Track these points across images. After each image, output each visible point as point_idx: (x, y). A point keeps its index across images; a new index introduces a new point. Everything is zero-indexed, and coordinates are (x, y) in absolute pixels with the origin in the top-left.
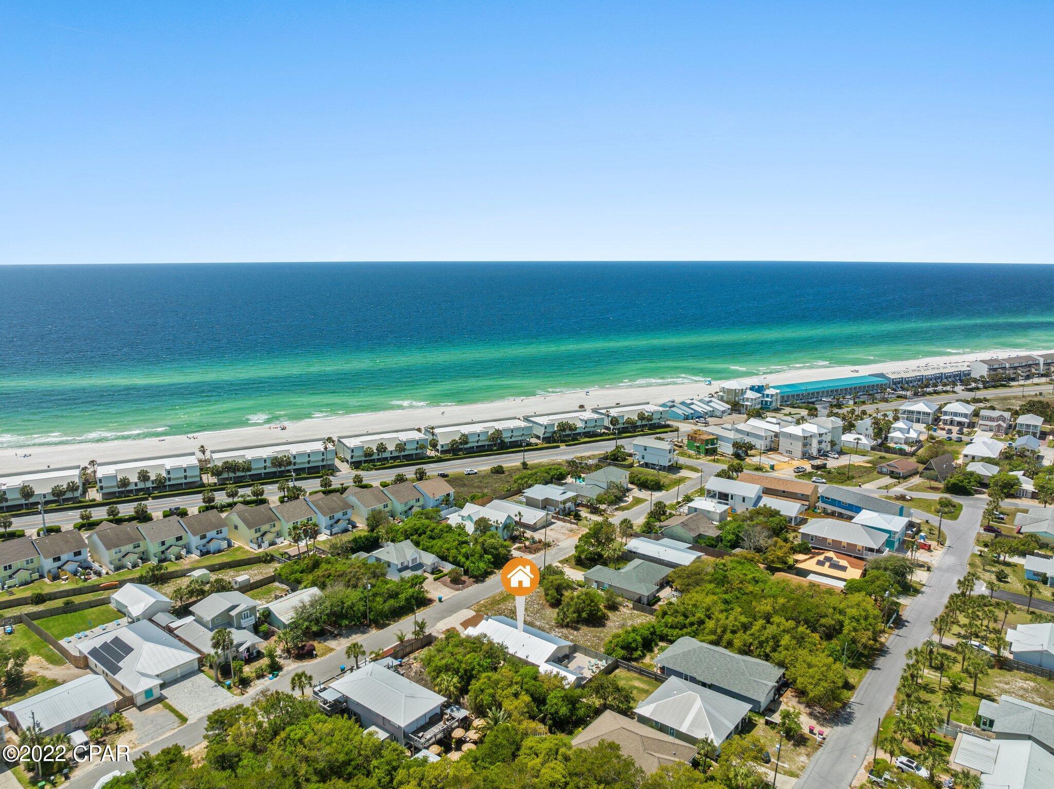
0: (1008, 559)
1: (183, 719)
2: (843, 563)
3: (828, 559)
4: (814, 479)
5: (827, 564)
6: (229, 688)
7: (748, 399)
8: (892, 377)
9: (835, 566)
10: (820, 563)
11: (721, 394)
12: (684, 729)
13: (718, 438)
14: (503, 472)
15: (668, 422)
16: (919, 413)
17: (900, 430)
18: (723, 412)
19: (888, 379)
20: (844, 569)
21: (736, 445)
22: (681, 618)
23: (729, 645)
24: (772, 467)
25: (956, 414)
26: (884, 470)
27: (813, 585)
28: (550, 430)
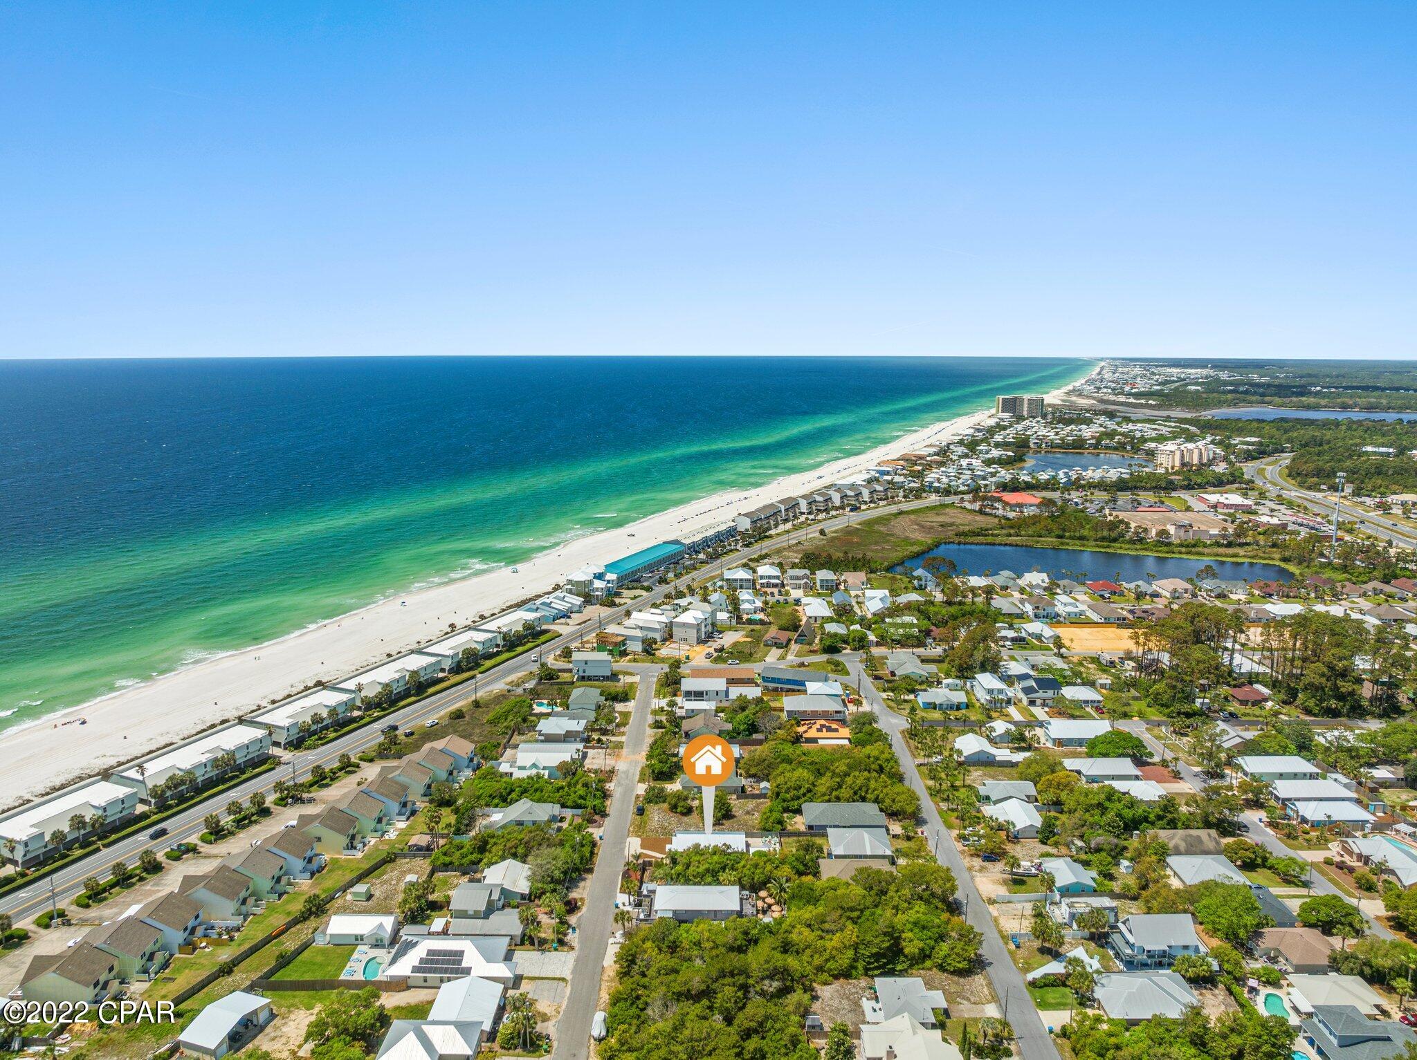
0: (906, 697)
1: (563, 979)
2: (834, 726)
3: (823, 726)
4: (730, 661)
5: (824, 730)
6: (556, 950)
7: (597, 589)
8: (687, 542)
9: (829, 729)
10: (819, 730)
11: (569, 587)
12: (869, 853)
13: (627, 638)
14: (463, 717)
15: (544, 627)
16: (741, 580)
17: (748, 601)
18: (580, 606)
19: (684, 544)
20: (836, 730)
21: (644, 641)
22: (793, 793)
23: (838, 799)
24: (688, 658)
25: (770, 577)
26: (769, 642)
27: (823, 749)
28: (456, 660)
